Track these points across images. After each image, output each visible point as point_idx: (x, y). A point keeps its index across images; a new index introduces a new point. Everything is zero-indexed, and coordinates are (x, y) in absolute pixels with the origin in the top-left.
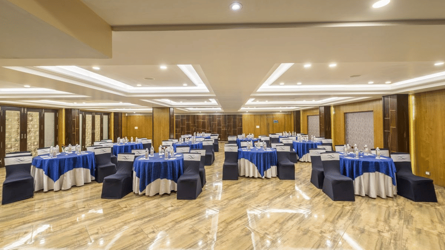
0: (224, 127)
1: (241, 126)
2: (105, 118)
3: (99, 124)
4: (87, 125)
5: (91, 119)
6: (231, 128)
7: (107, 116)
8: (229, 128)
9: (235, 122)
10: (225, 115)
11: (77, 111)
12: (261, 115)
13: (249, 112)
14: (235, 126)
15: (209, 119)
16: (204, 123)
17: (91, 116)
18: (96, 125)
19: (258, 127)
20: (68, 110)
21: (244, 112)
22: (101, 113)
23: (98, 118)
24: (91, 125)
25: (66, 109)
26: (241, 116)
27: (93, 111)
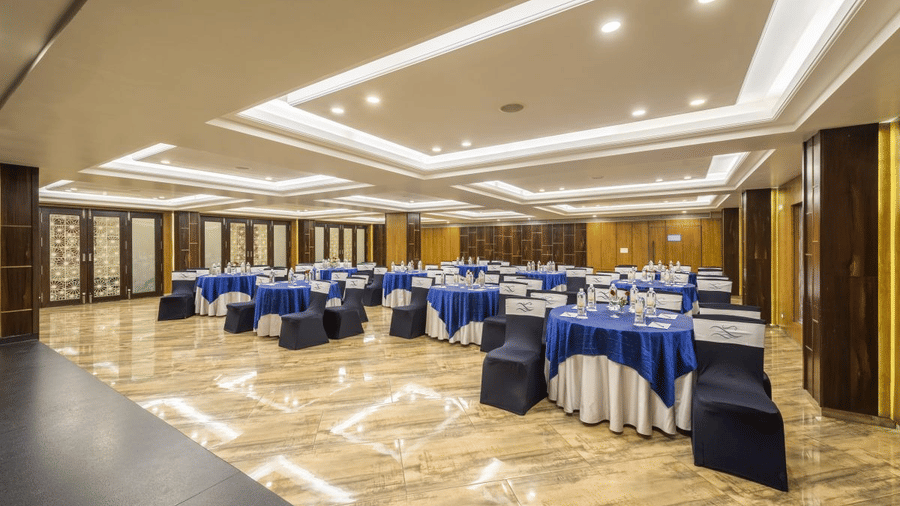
0: (545, 249)
1: (585, 248)
2: (360, 233)
3: (351, 242)
4: (331, 243)
5: (337, 234)
6: (561, 253)
7: (363, 231)
8: (558, 252)
9: (569, 241)
10: (549, 225)
11: (311, 223)
12: (632, 223)
13: (599, 217)
14: (569, 249)
15: (518, 234)
16: (508, 241)
17: (337, 230)
18: (345, 242)
19: (624, 250)
20: (302, 222)
21: (590, 218)
22: (353, 226)
23: (348, 232)
24: (337, 242)
25: (300, 221)
26: (584, 226)
27: (342, 226)
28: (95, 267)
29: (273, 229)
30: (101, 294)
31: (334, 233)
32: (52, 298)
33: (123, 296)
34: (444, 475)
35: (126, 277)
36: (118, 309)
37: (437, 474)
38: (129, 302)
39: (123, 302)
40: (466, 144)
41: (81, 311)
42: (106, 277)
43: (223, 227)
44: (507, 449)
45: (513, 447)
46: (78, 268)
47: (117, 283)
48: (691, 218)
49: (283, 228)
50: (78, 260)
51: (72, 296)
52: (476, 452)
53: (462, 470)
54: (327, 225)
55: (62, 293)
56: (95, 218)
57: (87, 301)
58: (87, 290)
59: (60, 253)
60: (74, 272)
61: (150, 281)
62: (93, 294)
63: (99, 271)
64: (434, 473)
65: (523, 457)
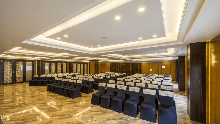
3: (83, 67)
7: (86, 64)
8: (134, 70)
9: (137, 67)
11: (72, 63)
12: (153, 63)
13: (144, 61)
14: (137, 69)
15: (125, 65)
16: (122, 67)
18: (81, 67)
19: (151, 70)
20: (70, 62)
21: (142, 62)
22: (84, 63)
23: (82, 65)
24: (79, 67)
25: (69, 62)
26: (141, 63)
27: (81, 63)
28: (16, 74)
29: (62, 64)
30: (18, 81)
31: (79, 65)
32: (5, 82)
33: (23, 82)
34: (101, 122)
35: (24, 77)
36: (22, 85)
37: (100, 122)
38: (25, 83)
39: (23, 83)
40: (99, 46)
41: (12, 86)
42: (19, 77)
43: (49, 64)
44: (115, 117)
45: (117, 117)
46: (12, 75)
47: (22, 78)
48: (168, 62)
49: (65, 64)
50: (12, 73)
51: (10, 82)
52: (109, 118)
53: (105, 121)
54: (77, 63)
55: (7, 81)
56: (16, 62)
57: (14, 83)
58: (14, 80)
59: (7, 71)
60: (11, 76)
61: (30, 78)
62: (15, 81)
63: (17, 75)
64: (99, 122)
65: (118, 119)
